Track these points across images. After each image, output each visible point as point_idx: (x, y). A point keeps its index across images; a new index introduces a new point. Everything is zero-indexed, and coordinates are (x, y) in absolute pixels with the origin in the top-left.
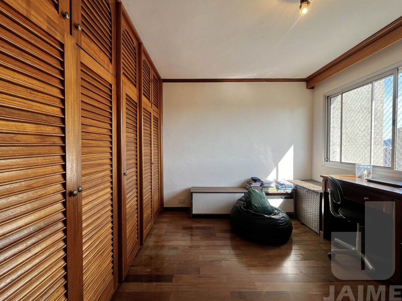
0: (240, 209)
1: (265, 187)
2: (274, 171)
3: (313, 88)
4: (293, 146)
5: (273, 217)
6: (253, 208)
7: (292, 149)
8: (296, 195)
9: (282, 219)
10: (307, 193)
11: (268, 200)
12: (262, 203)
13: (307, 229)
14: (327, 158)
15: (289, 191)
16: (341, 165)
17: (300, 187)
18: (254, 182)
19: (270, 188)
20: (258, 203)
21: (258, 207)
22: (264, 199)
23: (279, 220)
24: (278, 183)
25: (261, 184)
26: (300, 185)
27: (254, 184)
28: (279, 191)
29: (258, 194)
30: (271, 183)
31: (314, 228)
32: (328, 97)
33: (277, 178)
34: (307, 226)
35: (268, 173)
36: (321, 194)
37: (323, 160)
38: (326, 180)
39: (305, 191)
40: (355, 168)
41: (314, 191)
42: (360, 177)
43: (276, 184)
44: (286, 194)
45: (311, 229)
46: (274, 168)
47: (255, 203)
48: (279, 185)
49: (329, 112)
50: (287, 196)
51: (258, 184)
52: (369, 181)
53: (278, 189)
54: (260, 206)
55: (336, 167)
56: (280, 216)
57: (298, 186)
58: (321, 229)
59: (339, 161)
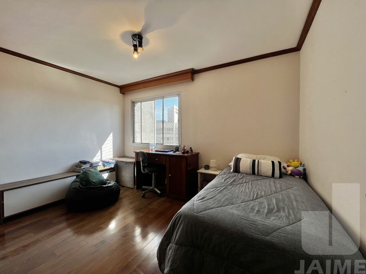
0: (79, 189)
1: (94, 167)
2: (99, 154)
3: (124, 94)
4: (112, 133)
5: (109, 185)
6: (92, 184)
7: (111, 135)
8: (117, 168)
9: (115, 185)
10: (125, 164)
11: (102, 175)
12: (99, 178)
13: (126, 188)
14: (134, 141)
15: (112, 166)
16: (142, 144)
17: (119, 162)
18: (84, 164)
19: (98, 167)
20: (96, 179)
21: (96, 182)
22: (99, 174)
23: (113, 186)
24: (103, 162)
25: (90, 165)
26: (119, 160)
27: (84, 166)
28: (106, 168)
29: (94, 172)
30: (98, 163)
31: (130, 186)
32: (133, 102)
33: (101, 158)
34: (126, 187)
35: (94, 155)
36: (134, 163)
37: (132, 142)
38: (137, 154)
39: (124, 163)
40: (149, 146)
41: (130, 162)
42: (151, 150)
43: (102, 163)
44: (111, 169)
45: (129, 187)
46: (99, 151)
47: (93, 179)
48: (105, 163)
49: (134, 112)
50: (111, 170)
51: (87, 166)
52: (156, 151)
53: (104, 166)
54: (98, 181)
55: (139, 146)
56: (112, 183)
57: (119, 161)
58: (134, 185)
59: (140, 142)
